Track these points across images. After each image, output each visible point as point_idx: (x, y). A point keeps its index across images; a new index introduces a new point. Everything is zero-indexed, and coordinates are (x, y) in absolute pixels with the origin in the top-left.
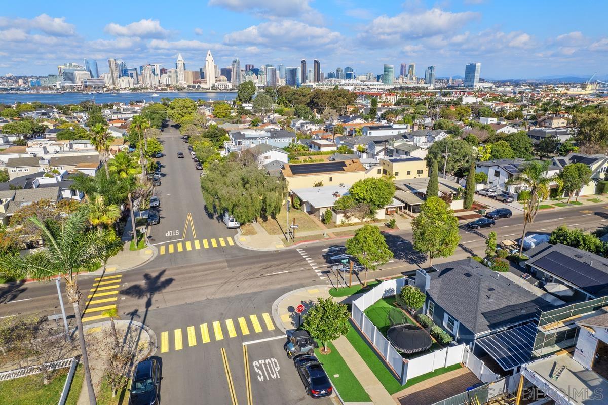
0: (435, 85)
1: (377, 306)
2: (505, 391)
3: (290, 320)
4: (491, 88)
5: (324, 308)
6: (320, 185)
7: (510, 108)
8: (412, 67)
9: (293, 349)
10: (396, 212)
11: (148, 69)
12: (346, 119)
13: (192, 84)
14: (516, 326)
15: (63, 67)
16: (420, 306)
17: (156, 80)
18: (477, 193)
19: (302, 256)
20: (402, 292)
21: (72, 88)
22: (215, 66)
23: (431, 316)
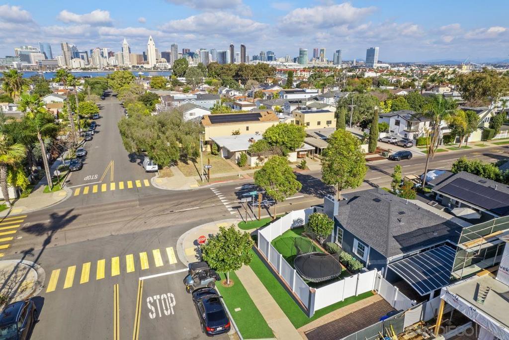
0: (342, 66)
1: (285, 236)
2: (422, 319)
3: (195, 253)
4: (388, 67)
5: (225, 237)
6: (237, 133)
7: (404, 80)
8: (322, 50)
9: (192, 282)
10: (307, 156)
11: (97, 52)
12: (266, 86)
13: (137, 65)
14: (428, 249)
15: (19, 49)
16: (329, 233)
17: (104, 62)
18: (380, 140)
19: (215, 194)
20: (309, 220)
21: (28, 68)
22: (156, 50)
23: (341, 243)
